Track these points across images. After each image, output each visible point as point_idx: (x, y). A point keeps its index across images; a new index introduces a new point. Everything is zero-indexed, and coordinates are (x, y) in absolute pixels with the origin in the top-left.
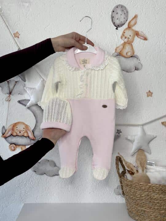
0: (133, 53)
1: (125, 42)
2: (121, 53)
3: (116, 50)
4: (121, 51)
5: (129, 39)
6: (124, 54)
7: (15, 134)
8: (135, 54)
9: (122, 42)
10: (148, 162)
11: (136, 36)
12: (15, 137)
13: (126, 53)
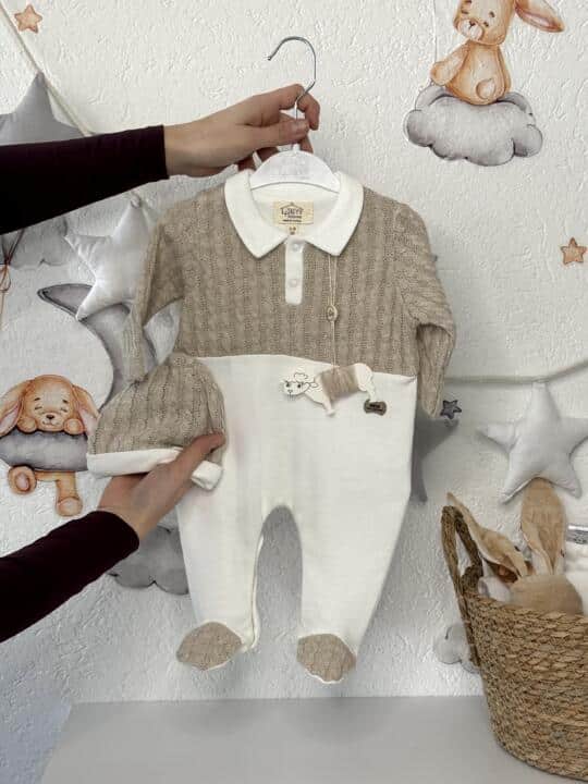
0: (506, 87)
2: (455, 85)
3: (434, 73)
4: (454, 79)
6: (469, 90)
7: (29, 426)
10: (571, 528)
11: (516, 15)
12: (31, 438)
13: (477, 87)
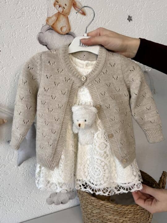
0: (70, 30)
1: (59, 12)
2: (54, 26)
3: (47, 21)
4: (54, 24)
5: (64, 10)
6: (59, 29)
8: (72, 31)
9: (56, 11)
11: (73, 7)
13: (61, 28)
